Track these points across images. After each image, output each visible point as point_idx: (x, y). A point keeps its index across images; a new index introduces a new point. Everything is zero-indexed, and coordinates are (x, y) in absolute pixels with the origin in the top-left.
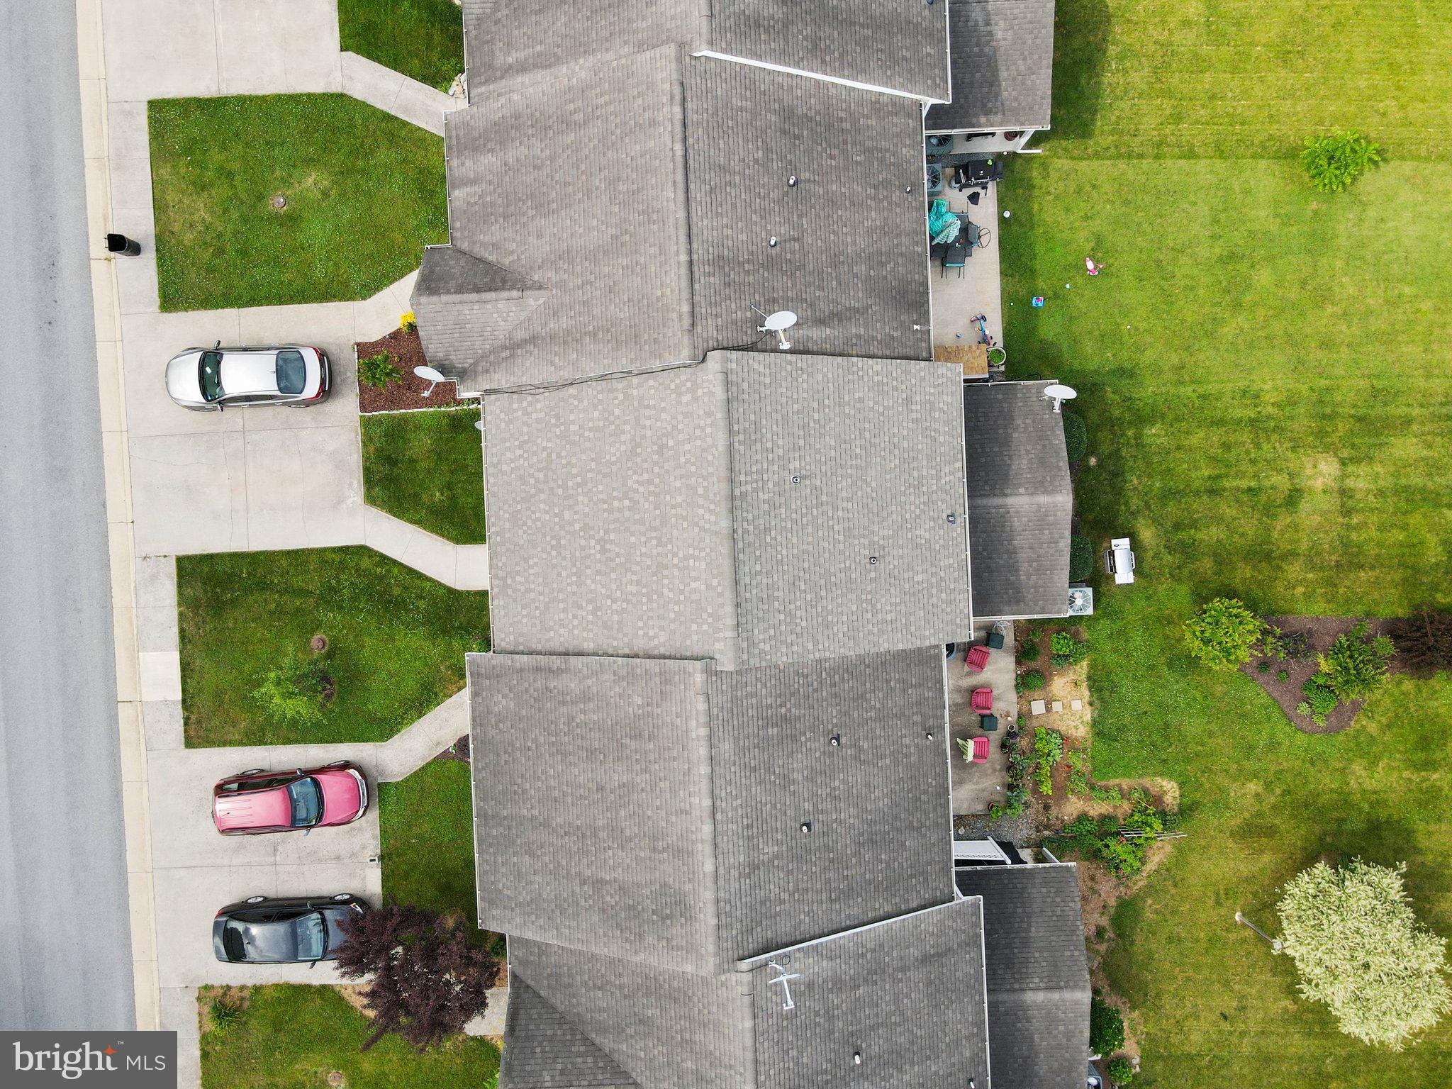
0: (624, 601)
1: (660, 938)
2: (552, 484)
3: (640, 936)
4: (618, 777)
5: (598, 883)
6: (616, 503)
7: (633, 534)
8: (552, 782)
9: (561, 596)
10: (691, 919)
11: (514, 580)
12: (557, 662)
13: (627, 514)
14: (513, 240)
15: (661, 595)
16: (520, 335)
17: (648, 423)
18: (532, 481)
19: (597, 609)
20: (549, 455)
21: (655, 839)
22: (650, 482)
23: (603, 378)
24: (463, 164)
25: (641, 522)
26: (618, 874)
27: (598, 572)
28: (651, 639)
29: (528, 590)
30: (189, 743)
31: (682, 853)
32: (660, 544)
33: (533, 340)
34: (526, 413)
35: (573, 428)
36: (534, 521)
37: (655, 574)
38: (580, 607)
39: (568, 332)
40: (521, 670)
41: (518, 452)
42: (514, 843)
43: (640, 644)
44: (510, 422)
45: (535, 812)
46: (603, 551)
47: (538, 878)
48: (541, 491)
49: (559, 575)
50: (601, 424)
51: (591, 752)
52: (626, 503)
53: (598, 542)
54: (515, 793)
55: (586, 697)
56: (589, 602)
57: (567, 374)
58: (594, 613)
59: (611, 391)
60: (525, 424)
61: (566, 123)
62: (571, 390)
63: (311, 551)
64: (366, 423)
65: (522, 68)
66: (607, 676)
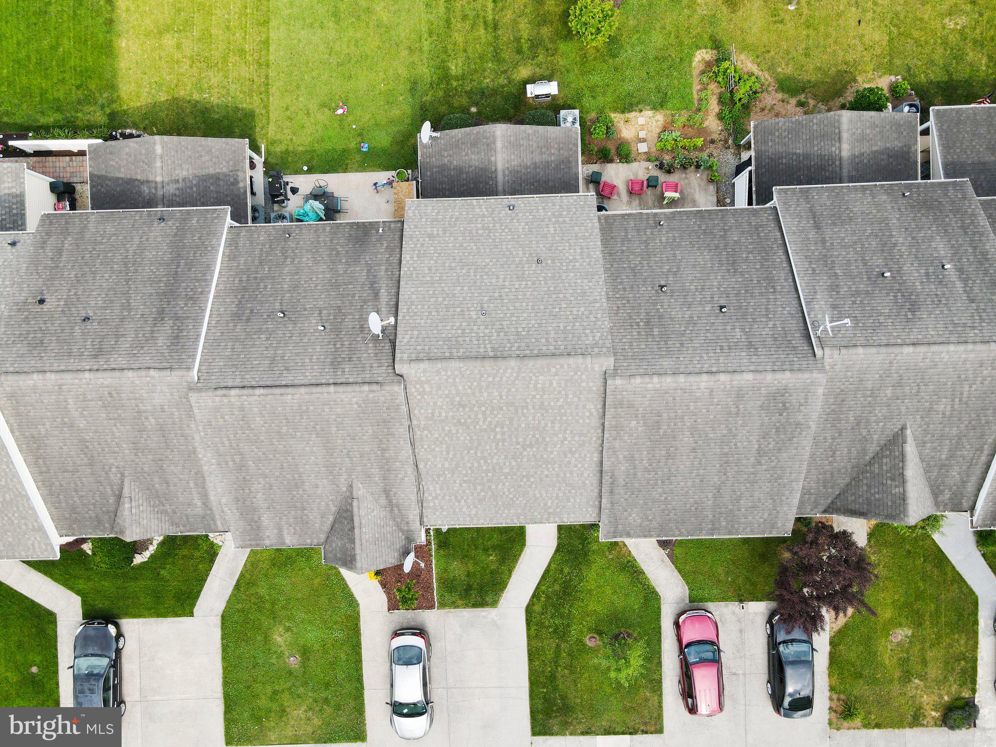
0: (565, 432)
1: (799, 411)
2: (485, 480)
3: (798, 424)
4: (686, 438)
5: (760, 452)
6: (499, 437)
7: (519, 426)
8: (690, 483)
9: (562, 475)
10: (786, 389)
11: (551, 507)
12: (606, 479)
13: (506, 429)
14: (319, 504)
15: (561, 407)
16: (383, 501)
17: (444, 414)
18: (483, 494)
19: (570, 451)
20: (465, 482)
21: (730, 413)
22: (484, 413)
23: (413, 444)
24: (268, 537)
25: (511, 420)
26: (754, 439)
27: (545, 449)
28: (591, 414)
29: (557, 498)
30: (660, 731)
31: (740, 394)
32: (527, 407)
33: (387, 492)
34: (436, 497)
35: (446, 465)
36: (510, 493)
37: (547, 411)
38: (569, 462)
39: (381, 468)
40: (612, 503)
41: (463, 502)
42: (731, 510)
43: (595, 422)
44: (442, 508)
45: (710, 495)
46: (531, 446)
47: (756, 495)
48: (490, 487)
49: (547, 476)
50: (444, 446)
51: (669, 456)
52: (498, 429)
53: (525, 450)
54: (696, 509)
55: (631, 459)
56: (566, 456)
57: (410, 469)
58: (573, 453)
59: (421, 439)
60: (443, 498)
62: (421, 466)
63: (529, 645)
64: (442, 605)
65: (205, 496)
66: (617, 444)
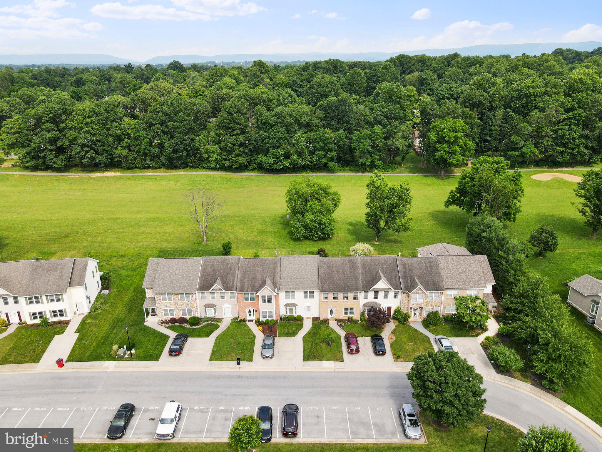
4: (335, 269)
5: (351, 272)
10: (352, 259)
11: (308, 286)
12: (320, 277)
14: (258, 282)
15: (310, 264)
16: (272, 281)
17: (287, 265)
18: (294, 283)
19: (312, 273)
20: (290, 280)
21: (342, 263)
22: (295, 265)
25: (300, 266)
26: (348, 268)
27: (307, 273)
29: (310, 284)
30: (343, 361)
31: (343, 260)
32: (303, 264)
33: (273, 279)
35: (286, 276)
36: (300, 282)
37: (307, 265)
38: (312, 276)
39: (273, 274)
40: (321, 283)
41: (289, 285)
42: (348, 285)
43: (317, 267)
44: (284, 286)
55: (324, 273)
57: (279, 273)
61: (244, 273)
65: (233, 282)
66: (321, 269)
